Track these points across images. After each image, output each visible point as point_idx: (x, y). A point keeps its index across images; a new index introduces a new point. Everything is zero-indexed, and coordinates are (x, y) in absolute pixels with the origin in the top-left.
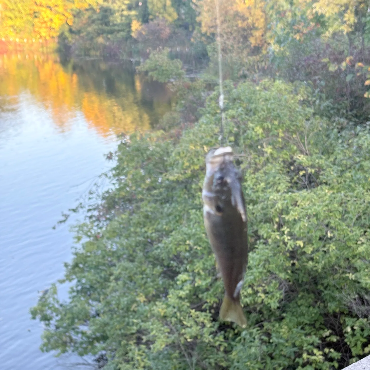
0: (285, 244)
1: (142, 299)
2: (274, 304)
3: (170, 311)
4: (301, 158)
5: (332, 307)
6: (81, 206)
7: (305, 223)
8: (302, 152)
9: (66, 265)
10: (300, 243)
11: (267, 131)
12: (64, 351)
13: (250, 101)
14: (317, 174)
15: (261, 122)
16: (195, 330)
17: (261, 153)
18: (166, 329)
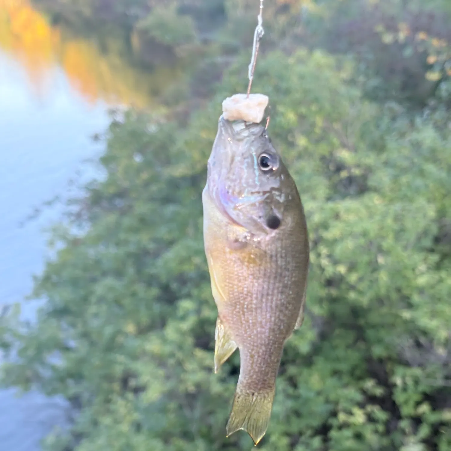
1: (130, 328)
2: (304, 348)
3: (167, 349)
4: (345, 155)
5: (378, 351)
6: (57, 198)
7: (350, 244)
8: (344, 146)
9: (35, 278)
10: (342, 269)
11: (302, 117)
12: (27, 389)
13: (281, 78)
14: (364, 177)
15: (295, 105)
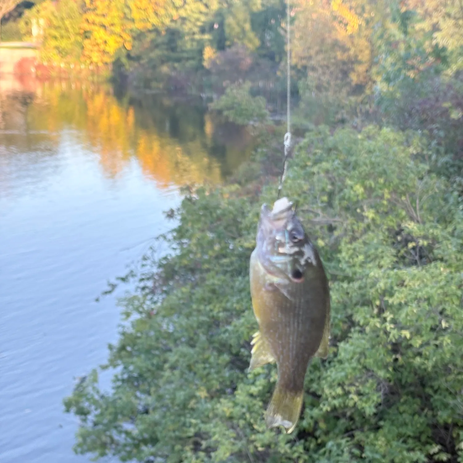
0: (387, 333)
1: (202, 393)
2: (369, 409)
3: (237, 411)
4: (411, 226)
5: (443, 416)
6: (132, 274)
7: (413, 308)
8: (412, 219)
9: (110, 347)
10: (406, 334)
11: (369, 190)
12: (103, 454)
13: (349, 153)
14: (430, 248)
15: (363, 179)
16: (267, 437)
17: (361, 218)
18: (231, 433)
